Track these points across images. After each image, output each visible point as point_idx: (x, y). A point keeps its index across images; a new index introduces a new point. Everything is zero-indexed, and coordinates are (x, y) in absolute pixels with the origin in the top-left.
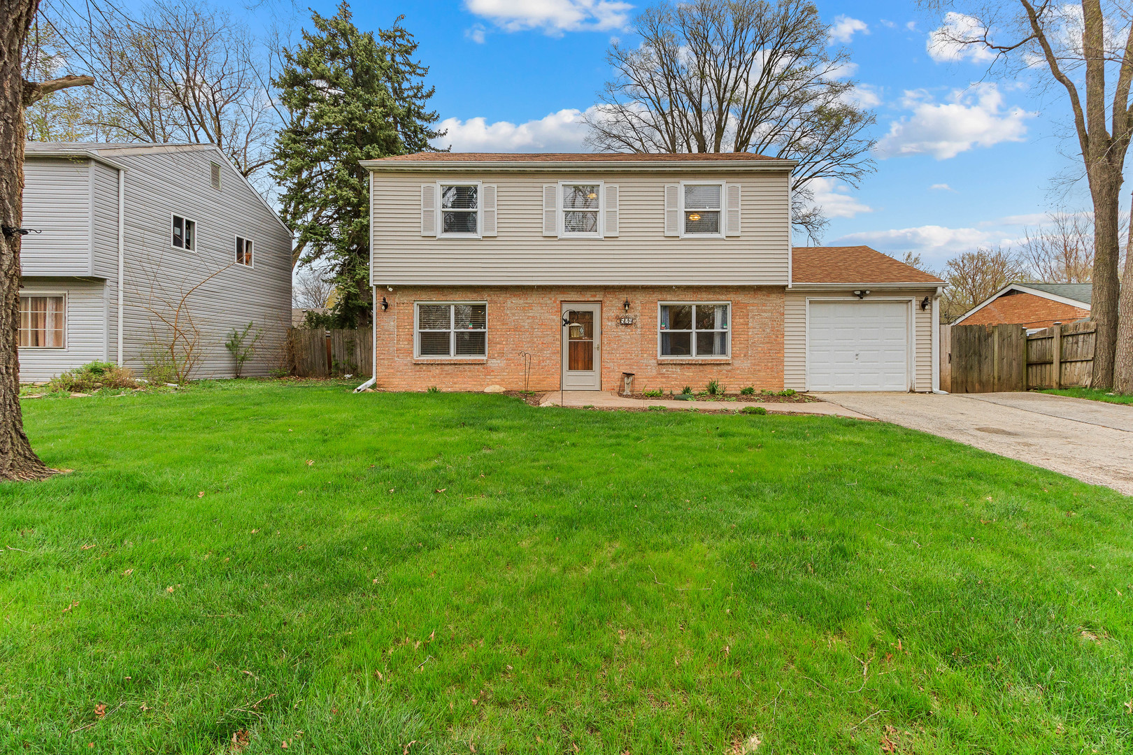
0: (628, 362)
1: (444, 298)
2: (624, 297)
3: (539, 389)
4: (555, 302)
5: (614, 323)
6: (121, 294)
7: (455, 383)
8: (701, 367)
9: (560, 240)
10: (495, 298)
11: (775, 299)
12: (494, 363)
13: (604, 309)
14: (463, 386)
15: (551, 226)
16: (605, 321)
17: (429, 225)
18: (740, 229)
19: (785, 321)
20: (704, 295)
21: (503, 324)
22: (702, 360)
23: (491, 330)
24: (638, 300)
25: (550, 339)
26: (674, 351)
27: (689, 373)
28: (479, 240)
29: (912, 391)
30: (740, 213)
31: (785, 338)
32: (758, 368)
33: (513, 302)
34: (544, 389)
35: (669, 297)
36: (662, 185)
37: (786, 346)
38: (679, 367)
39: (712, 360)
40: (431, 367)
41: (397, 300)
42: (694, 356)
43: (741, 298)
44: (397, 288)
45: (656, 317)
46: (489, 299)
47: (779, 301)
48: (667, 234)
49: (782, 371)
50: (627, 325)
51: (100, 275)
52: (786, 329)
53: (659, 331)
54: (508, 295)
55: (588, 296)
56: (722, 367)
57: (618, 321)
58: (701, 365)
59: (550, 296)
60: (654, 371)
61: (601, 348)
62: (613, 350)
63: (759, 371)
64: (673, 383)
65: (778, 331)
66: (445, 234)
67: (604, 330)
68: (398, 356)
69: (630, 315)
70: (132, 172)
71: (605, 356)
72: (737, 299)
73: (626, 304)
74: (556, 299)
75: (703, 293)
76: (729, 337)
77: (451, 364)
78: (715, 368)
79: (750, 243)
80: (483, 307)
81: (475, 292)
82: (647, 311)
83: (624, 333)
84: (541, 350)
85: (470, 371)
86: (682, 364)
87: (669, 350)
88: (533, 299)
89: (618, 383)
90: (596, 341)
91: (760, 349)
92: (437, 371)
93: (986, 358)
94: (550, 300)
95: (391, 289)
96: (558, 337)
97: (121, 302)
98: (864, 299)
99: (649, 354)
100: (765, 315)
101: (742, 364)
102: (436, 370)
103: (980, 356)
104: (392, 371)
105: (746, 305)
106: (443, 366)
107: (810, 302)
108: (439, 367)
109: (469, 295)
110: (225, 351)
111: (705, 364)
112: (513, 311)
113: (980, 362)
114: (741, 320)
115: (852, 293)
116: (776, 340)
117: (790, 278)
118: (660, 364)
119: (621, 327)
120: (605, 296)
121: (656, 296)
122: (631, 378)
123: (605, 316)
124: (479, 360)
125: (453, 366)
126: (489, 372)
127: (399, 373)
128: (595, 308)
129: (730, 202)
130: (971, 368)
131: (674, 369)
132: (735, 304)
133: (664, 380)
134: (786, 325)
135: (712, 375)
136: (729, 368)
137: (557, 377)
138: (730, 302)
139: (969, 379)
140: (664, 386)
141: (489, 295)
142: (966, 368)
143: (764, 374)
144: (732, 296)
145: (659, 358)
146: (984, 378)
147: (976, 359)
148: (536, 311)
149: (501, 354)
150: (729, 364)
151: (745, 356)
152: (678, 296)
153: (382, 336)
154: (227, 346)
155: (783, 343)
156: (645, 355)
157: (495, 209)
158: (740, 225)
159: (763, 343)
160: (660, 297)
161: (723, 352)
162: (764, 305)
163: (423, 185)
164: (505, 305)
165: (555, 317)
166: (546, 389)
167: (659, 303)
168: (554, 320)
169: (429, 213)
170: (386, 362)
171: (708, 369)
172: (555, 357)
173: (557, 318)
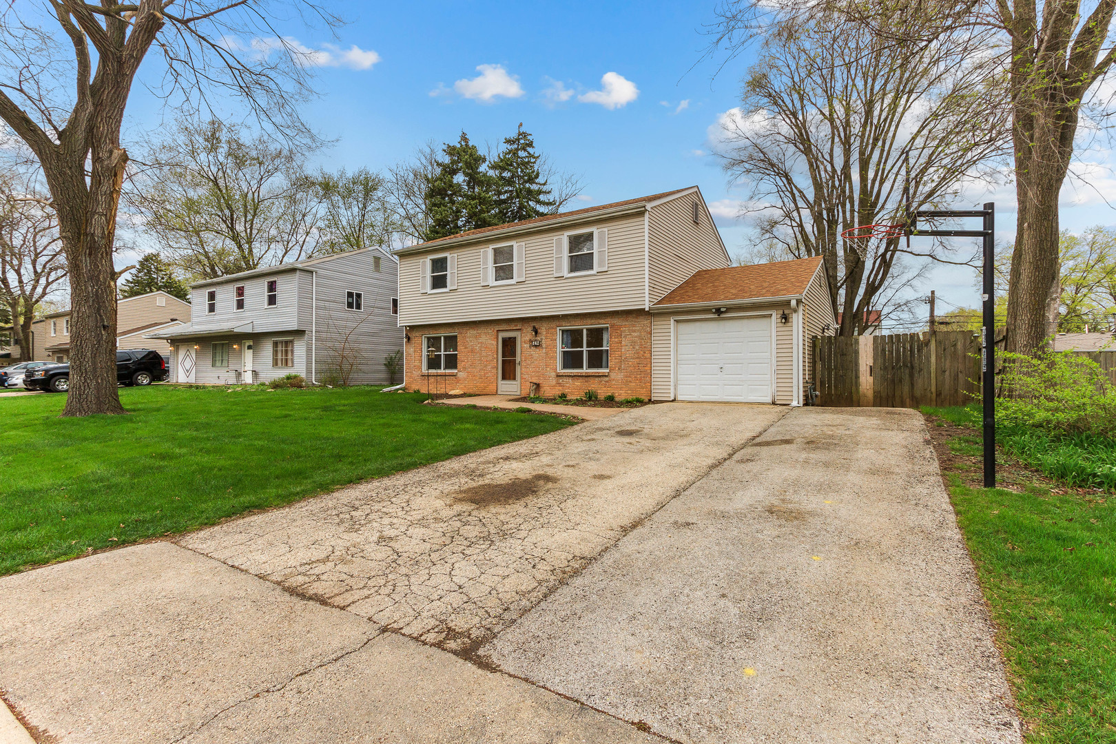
0: (537, 374)
2: (533, 326)
3: (484, 393)
4: (493, 332)
5: (528, 345)
6: (314, 338)
7: (441, 388)
8: (586, 379)
9: (491, 287)
10: (462, 331)
11: (644, 322)
12: (461, 375)
13: (523, 335)
14: (445, 390)
15: (486, 278)
16: (523, 344)
17: (424, 286)
19: (653, 339)
20: (589, 321)
21: (466, 348)
22: (589, 373)
23: (462, 352)
24: (543, 327)
25: (490, 358)
26: (571, 366)
28: (448, 292)
29: (774, 403)
30: (607, 251)
31: (653, 353)
32: (629, 379)
33: (471, 332)
35: (567, 323)
36: (552, 238)
38: (572, 378)
39: (597, 373)
40: (430, 377)
41: (414, 335)
42: (585, 370)
43: (616, 321)
44: (412, 327)
45: (558, 340)
46: (458, 331)
47: (647, 323)
48: (556, 275)
49: (650, 382)
50: (536, 346)
51: (302, 328)
52: (653, 346)
53: (560, 350)
54: (468, 328)
55: (513, 327)
56: (602, 378)
57: (531, 344)
58: (587, 376)
59: (490, 327)
60: (554, 381)
61: (520, 365)
62: (529, 365)
63: (630, 382)
64: (567, 390)
65: (646, 347)
66: (432, 290)
67: (523, 350)
68: (414, 371)
69: (539, 338)
70: (321, 272)
71: (524, 370)
72: (613, 322)
73: (536, 331)
74: (495, 329)
75: (588, 319)
76: (612, 354)
78: (597, 379)
79: (616, 275)
80: (456, 337)
81: (451, 327)
82: (550, 335)
83: (535, 353)
84: (486, 366)
85: (448, 380)
86: (574, 376)
88: (482, 330)
90: (518, 359)
91: (631, 363)
92: (432, 380)
93: (921, 370)
94: (491, 331)
95: (408, 328)
96: (496, 356)
97: (314, 342)
98: (722, 316)
99: (551, 368)
100: (636, 334)
101: (617, 376)
103: (912, 367)
105: (621, 326)
106: (435, 377)
107: (675, 321)
108: (433, 377)
109: (448, 329)
110: (383, 368)
111: (591, 376)
112: (471, 339)
113: (911, 376)
114: (617, 340)
115: (709, 311)
116: (644, 356)
117: (647, 302)
118: (558, 376)
119: (532, 348)
120: (522, 325)
121: (558, 323)
122: (535, 386)
123: (523, 338)
124: (453, 373)
125: (440, 377)
126: (458, 381)
127: (415, 381)
128: (517, 335)
129: (598, 245)
130: (901, 381)
131: (568, 380)
132: (612, 326)
133: (559, 388)
134: (654, 342)
135: (594, 385)
136: (607, 379)
137: (495, 384)
138: (608, 325)
139: (898, 393)
141: (458, 329)
142: (893, 381)
143: (634, 384)
144: (610, 320)
145: (560, 370)
146: (918, 393)
147: (907, 371)
148: (483, 338)
149: (465, 368)
150: (608, 376)
151: (619, 369)
152: (573, 322)
153: (408, 358)
154: (385, 365)
155: (651, 359)
156: (549, 369)
159: (633, 359)
160: (560, 324)
161: (606, 366)
162: (635, 326)
163: (421, 261)
164: (467, 335)
165: (493, 342)
166: (488, 393)
167: (560, 328)
168: (493, 345)
169: (424, 278)
171: (592, 380)
172: (494, 371)
173: (495, 343)
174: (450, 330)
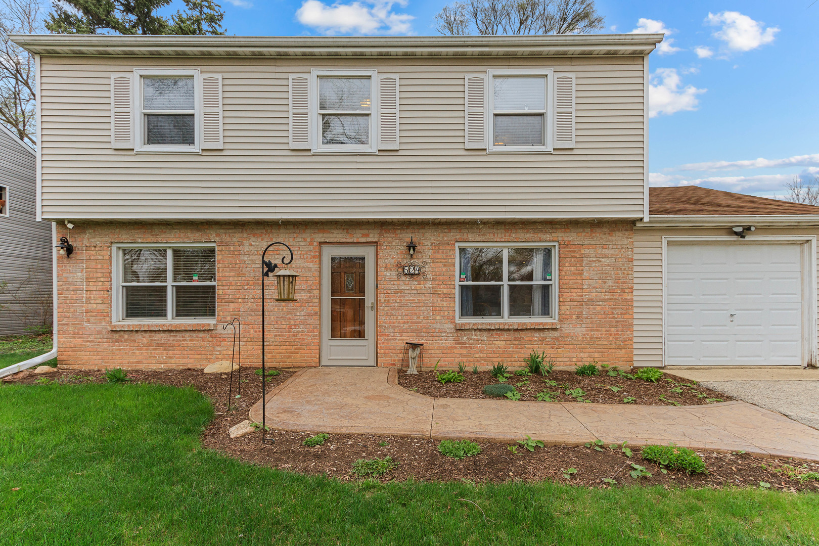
0: (414, 327)
1: (154, 239)
2: (407, 236)
3: (288, 364)
4: (311, 244)
5: (394, 273)
7: (171, 358)
8: (517, 334)
9: (315, 155)
10: (227, 239)
11: (620, 239)
12: (228, 329)
13: (381, 254)
14: (182, 361)
15: (301, 134)
16: (381, 269)
17: (123, 132)
18: (574, 139)
19: (635, 269)
20: (521, 234)
21: (239, 275)
22: (519, 324)
23: (221, 283)
24: (428, 241)
25: (304, 295)
26: (478, 311)
27: (500, 342)
28: (196, 154)
29: (811, 366)
30: (574, 114)
31: (635, 293)
32: (596, 334)
33: (253, 244)
34: (296, 364)
35: (471, 237)
36: (461, 75)
37: (635, 304)
38: (485, 334)
39: (532, 324)
40: (135, 336)
41: (86, 242)
42: (506, 318)
43: (572, 237)
44: (82, 225)
45: (454, 265)
46: (217, 239)
47: (626, 242)
48: (469, 146)
49: (631, 339)
50: (412, 275)
52: (635, 281)
53: (457, 283)
54: (245, 235)
55: (358, 236)
56: (547, 333)
57: (400, 270)
58: (516, 330)
59: (304, 235)
60: (451, 339)
61: (375, 307)
62: (392, 309)
63: (598, 338)
64: (477, 355)
65: (624, 283)
66: (148, 146)
67: (380, 282)
68: (88, 321)
69: (415, 261)
71: (383, 319)
72: (566, 239)
73: (412, 246)
74: (312, 239)
75: (519, 231)
76: (555, 293)
77: (164, 331)
78: (537, 334)
79: (589, 158)
80: (212, 251)
81: (199, 230)
82: (440, 256)
83: (409, 287)
85: (191, 341)
86: (490, 330)
87: (471, 310)
88: (281, 239)
89: (401, 356)
90: (369, 298)
91: (599, 308)
92: (145, 341)
94: (304, 241)
95: (70, 226)
96: (316, 292)
98: (745, 239)
99: (443, 316)
100: (607, 261)
101: (574, 330)
102: (143, 340)
104: (79, 341)
105: (580, 247)
106: (153, 334)
107: (670, 243)
108: (147, 335)
109: (189, 235)
111: (522, 330)
112: (253, 257)
114: (573, 269)
115: (730, 231)
116: (621, 296)
117: (646, 209)
118: (460, 330)
119: (404, 278)
120: (381, 235)
121: (453, 235)
122: (418, 351)
123: (382, 263)
124: (203, 325)
125: (167, 334)
126: (218, 341)
127: (89, 344)
128: (368, 253)
129: (559, 101)
131: (479, 336)
132: (564, 246)
133: (464, 351)
134: (635, 275)
135: (532, 345)
136: (556, 334)
137: (315, 347)
138: (556, 244)
140: (465, 359)
141: (218, 235)
143: (605, 342)
144: (560, 235)
145: (460, 321)
149: (236, 315)
150: (555, 329)
151: (578, 317)
152: (484, 234)
153: (66, 293)
155: (632, 301)
156: (438, 318)
157: (220, 110)
158: (574, 133)
159: (604, 300)
160: (458, 237)
161: (546, 311)
162: (604, 247)
163: (113, 76)
164: (241, 248)
165: (311, 265)
166: (299, 364)
167: (457, 245)
168: (310, 269)
169: (122, 117)
170: (71, 329)
171: (526, 336)
172: (314, 321)
173: (314, 266)
174: (197, 235)
